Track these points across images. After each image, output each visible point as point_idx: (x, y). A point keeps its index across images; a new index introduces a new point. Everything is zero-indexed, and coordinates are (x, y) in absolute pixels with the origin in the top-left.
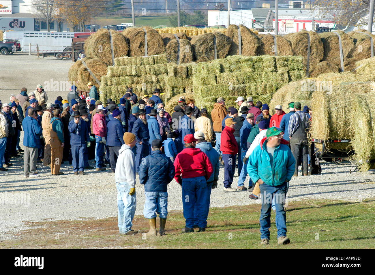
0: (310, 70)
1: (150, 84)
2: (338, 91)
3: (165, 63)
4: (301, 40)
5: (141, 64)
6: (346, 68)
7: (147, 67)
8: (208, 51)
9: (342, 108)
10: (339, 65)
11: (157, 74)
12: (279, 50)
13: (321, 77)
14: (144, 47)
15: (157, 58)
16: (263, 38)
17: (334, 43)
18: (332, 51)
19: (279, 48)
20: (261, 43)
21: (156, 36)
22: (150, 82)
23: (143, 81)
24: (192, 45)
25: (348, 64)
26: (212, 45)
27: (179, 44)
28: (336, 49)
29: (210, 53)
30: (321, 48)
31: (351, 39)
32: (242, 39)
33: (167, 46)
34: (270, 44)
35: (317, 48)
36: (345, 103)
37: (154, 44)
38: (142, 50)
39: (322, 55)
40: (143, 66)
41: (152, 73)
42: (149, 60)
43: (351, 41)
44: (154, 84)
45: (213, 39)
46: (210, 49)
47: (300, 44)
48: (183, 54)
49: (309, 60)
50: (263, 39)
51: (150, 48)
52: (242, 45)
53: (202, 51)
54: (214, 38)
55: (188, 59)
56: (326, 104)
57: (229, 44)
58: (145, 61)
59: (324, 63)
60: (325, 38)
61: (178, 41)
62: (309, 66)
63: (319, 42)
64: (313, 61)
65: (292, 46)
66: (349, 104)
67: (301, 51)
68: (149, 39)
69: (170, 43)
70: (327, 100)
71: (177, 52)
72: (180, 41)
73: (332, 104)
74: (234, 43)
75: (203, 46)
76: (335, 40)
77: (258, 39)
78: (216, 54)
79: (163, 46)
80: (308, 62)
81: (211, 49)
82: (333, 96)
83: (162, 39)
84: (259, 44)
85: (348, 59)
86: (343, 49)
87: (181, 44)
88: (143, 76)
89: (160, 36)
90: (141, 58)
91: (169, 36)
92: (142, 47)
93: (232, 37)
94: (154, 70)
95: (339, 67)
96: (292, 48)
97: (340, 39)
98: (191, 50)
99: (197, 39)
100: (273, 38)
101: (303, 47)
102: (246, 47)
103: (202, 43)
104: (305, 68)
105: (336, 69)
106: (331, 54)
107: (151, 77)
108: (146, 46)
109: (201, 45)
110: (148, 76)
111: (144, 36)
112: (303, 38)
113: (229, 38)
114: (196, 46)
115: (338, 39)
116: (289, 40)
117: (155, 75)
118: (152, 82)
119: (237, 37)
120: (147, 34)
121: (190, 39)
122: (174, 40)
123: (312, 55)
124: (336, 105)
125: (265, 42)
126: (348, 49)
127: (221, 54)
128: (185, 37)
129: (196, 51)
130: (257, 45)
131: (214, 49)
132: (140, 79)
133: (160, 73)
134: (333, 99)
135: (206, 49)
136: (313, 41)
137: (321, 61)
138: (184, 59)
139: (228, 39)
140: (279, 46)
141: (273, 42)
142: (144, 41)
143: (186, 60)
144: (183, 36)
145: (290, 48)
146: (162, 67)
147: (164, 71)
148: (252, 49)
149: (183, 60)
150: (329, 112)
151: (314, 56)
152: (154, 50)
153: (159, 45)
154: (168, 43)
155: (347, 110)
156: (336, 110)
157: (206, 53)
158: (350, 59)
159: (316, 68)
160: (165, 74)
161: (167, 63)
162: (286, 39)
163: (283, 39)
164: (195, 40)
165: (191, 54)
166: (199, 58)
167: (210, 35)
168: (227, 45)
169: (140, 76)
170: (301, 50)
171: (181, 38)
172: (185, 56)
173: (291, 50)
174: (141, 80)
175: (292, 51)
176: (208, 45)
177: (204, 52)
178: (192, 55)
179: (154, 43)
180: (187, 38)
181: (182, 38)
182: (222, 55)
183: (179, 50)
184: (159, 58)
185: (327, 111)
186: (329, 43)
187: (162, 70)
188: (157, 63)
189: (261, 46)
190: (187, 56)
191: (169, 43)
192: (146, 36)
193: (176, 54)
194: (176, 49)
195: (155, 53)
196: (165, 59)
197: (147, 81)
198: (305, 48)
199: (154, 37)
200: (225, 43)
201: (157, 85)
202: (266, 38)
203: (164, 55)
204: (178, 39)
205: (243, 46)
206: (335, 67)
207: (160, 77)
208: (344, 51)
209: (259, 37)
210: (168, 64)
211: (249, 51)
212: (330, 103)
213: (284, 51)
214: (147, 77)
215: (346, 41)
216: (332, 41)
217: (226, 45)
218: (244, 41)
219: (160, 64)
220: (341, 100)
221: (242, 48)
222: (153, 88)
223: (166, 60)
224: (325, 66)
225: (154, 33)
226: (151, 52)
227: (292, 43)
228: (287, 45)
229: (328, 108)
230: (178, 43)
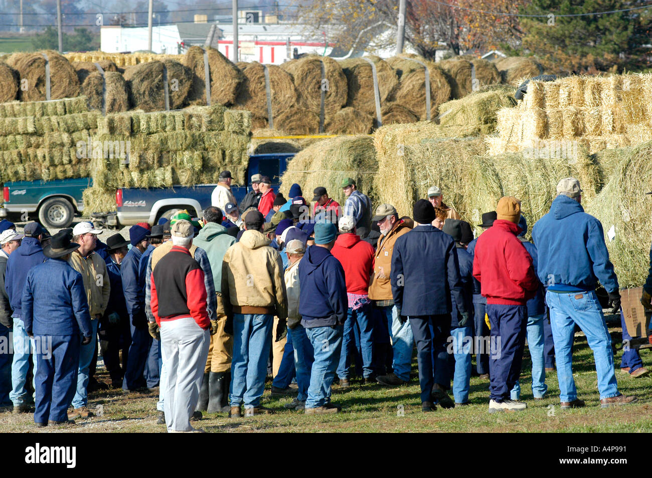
0: (326, 122)
1: (58, 148)
2: (427, 153)
3: (84, 112)
4: (310, 72)
5: (43, 115)
6: (385, 118)
7: (54, 119)
8: (153, 91)
9: (436, 182)
10: (373, 113)
11: (70, 132)
12: (274, 88)
13: (382, 130)
14: (44, 85)
15: (70, 104)
16: (245, 68)
17: (363, 77)
18: (361, 91)
19: (274, 86)
20: (243, 77)
21: (66, 66)
22: (58, 145)
23: (47, 143)
24: (127, 81)
25: (389, 112)
26: (160, 81)
27: (104, 79)
28: (367, 86)
29: (157, 94)
30: (343, 85)
31: (393, 69)
32: (212, 70)
33: (84, 84)
34: (258, 78)
35: (337, 86)
36: (441, 173)
37: (61, 80)
38: (41, 90)
39: (346, 97)
40: (46, 117)
41: (62, 129)
42: (56, 107)
43: (392, 73)
44: (65, 149)
45: (162, 71)
46: (157, 87)
47: (308, 78)
48: (112, 97)
49: (323, 105)
50: (245, 70)
51: (55, 87)
52: (211, 80)
53: (144, 92)
54: (163, 68)
55: (120, 106)
56: (409, 175)
57: (189, 79)
58: (50, 109)
59: (349, 110)
60: (350, 69)
61: (102, 75)
62: (324, 115)
63: (340, 75)
64: (330, 107)
65: (295, 83)
66: (446, 176)
67: (309, 90)
68: (53, 71)
69: (89, 78)
70: (410, 168)
71: (100, 93)
72: (107, 74)
73: (419, 175)
74: (198, 77)
75: (146, 83)
76: (366, 71)
77: (238, 71)
78: (167, 96)
79: (77, 82)
80: (322, 109)
81: (159, 87)
82: (419, 162)
83: (75, 71)
84: (239, 79)
85: (388, 104)
86: (380, 87)
87: (107, 80)
88: (46, 135)
89: (72, 66)
90: (43, 103)
91: (85, 67)
92: (42, 84)
93: (194, 68)
94: (66, 124)
95: (374, 117)
96: (295, 86)
97: (375, 70)
98: (125, 91)
99: (135, 71)
100: (262, 68)
101: (313, 84)
102: (217, 84)
103: (144, 78)
104: (318, 119)
105: (369, 120)
106: (359, 95)
107: (60, 135)
108: (48, 84)
109: (142, 81)
110: (56, 134)
111: (45, 66)
112: (313, 69)
113: (190, 69)
114: (133, 82)
115: (371, 70)
116: (289, 72)
117: (66, 132)
118: (62, 145)
119: (203, 67)
120: (49, 63)
121: (122, 71)
122: (95, 74)
123: (328, 98)
124: (426, 177)
125: (249, 76)
126: (388, 86)
127: (176, 97)
128: (114, 68)
129: (134, 91)
130: (237, 81)
131: (163, 88)
132: (41, 139)
133: (77, 130)
134: (420, 166)
135: (151, 88)
136: (330, 74)
137: (343, 107)
138: (113, 105)
139: (188, 71)
140: (273, 82)
141: (263, 76)
142: (44, 76)
143: (116, 106)
144: (110, 66)
145: (292, 85)
146: (79, 119)
147: (82, 126)
148: (228, 87)
149: (112, 107)
150: (413, 189)
151: (331, 99)
152: (61, 91)
153: (69, 82)
154: (85, 78)
155: (443, 185)
156: (424, 184)
157: (150, 95)
158: (392, 103)
159: (335, 119)
160: (85, 132)
161: (86, 113)
162: (284, 71)
163: (280, 70)
164: (131, 74)
165: (124, 96)
166: (138, 103)
167: (157, 64)
168: (186, 81)
169: (41, 135)
170: (309, 88)
171: (106, 69)
172: (114, 100)
173: (293, 88)
174: (43, 141)
175: (296, 90)
176: (154, 81)
177: (147, 93)
178: (126, 97)
179: (61, 77)
180: (117, 69)
181: (109, 70)
182: (178, 98)
183: (104, 90)
184: (73, 104)
185: (410, 187)
186: (356, 77)
187: (79, 125)
188: (70, 112)
189: (243, 82)
190: (118, 101)
191: (87, 78)
192: (48, 67)
193: (100, 98)
194: (100, 89)
195: (64, 95)
196: (83, 105)
197: (53, 143)
198: (317, 86)
199: (61, 68)
200: (182, 77)
201: (71, 149)
202: (251, 68)
203: (83, 98)
204: (102, 72)
205: (212, 83)
206: (367, 117)
207: (75, 135)
208: (381, 89)
209: (240, 67)
210: (89, 114)
211: (222, 91)
212: (415, 174)
213: (281, 91)
214: (54, 135)
215: (384, 73)
216: (362, 74)
217: (184, 81)
218: (214, 75)
219: (75, 114)
220: (433, 168)
221: (211, 87)
222: (64, 154)
223: (86, 106)
224: (351, 115)
225: (60, 62)
226: (57, 94)
227: (296, 77)
228: (287, 81)
229: (412, 182)
230: (102, 78)
